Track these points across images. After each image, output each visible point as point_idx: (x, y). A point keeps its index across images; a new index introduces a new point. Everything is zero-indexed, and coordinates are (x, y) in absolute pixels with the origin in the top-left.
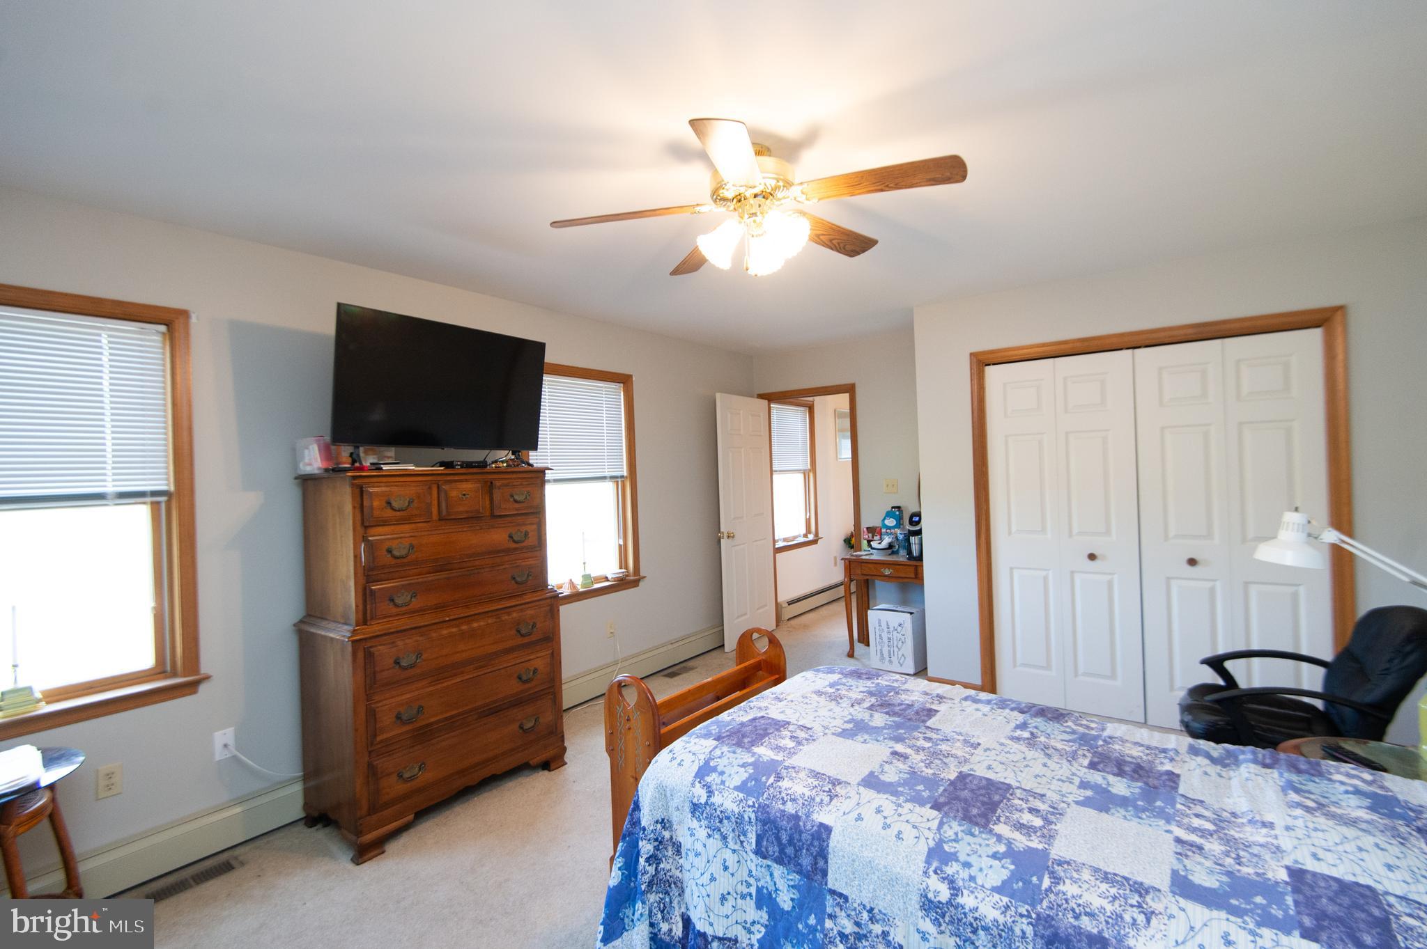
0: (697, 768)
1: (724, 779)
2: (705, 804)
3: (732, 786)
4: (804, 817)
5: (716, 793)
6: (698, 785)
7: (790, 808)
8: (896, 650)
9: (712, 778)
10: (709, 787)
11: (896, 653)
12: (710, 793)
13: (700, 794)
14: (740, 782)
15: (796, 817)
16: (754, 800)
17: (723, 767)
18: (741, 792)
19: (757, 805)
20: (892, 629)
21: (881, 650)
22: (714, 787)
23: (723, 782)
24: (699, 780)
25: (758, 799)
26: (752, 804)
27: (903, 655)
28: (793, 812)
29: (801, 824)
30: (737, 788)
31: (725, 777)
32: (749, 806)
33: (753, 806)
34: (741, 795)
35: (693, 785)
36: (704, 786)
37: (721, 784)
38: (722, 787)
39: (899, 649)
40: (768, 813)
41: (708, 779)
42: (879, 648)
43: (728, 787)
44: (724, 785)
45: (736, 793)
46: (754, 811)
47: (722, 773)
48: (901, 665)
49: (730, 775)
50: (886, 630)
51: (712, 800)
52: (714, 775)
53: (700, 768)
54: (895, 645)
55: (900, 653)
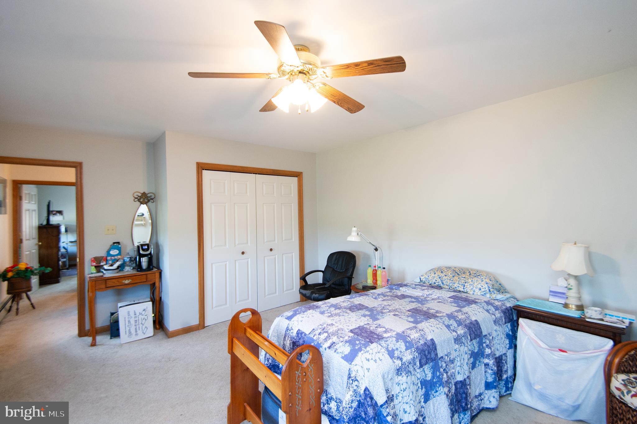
0: (388, 355)
1: (400, 351)
2: (402, 365)
3: (404, 351)
4: (426, 341)
5: (403, 357)
6: (395, 361)
7: (422, 342)
8: (141, 326)
9: (396, 354)
10: (399, 357)
11: (141, 328)
12: (401, 359)
13: (398, 363)
14: (405, 347)
15: (425, 343)
16: (413, 348)
17: (394, 347)
18: (408, 350)
19: (415, 350)
20: (138, 314)
21: (129, 330)
22: (400, 356)
23: (401, 352)
24: (394, 358)
25: (414, 347)
26: (414, 350)
27: (146, 327)
28: (423, 342)
29: (428, 344)
30: (406, 349)
31: (399, 350)
32: (414, 352)
33: (415, 351)
34: (409, 350)
35: (394, 362)
36: (397, 359)
37: (401, 353)
38: (402, 353)
39: (143, 325)
40: (420, 349)
41: (396, 355)
42: (127, 329)
43: (404, 352)
44: (402, 352)
45: (408, 351)
46: (417, 352)
47: (397, 349)
48: (144, 334)
49: (400, 348)
50: (133, 316)
51: (403, 361)
52: (396, 352)
53: (388, 354)
54: (140, 323)
55: (144, 327)
